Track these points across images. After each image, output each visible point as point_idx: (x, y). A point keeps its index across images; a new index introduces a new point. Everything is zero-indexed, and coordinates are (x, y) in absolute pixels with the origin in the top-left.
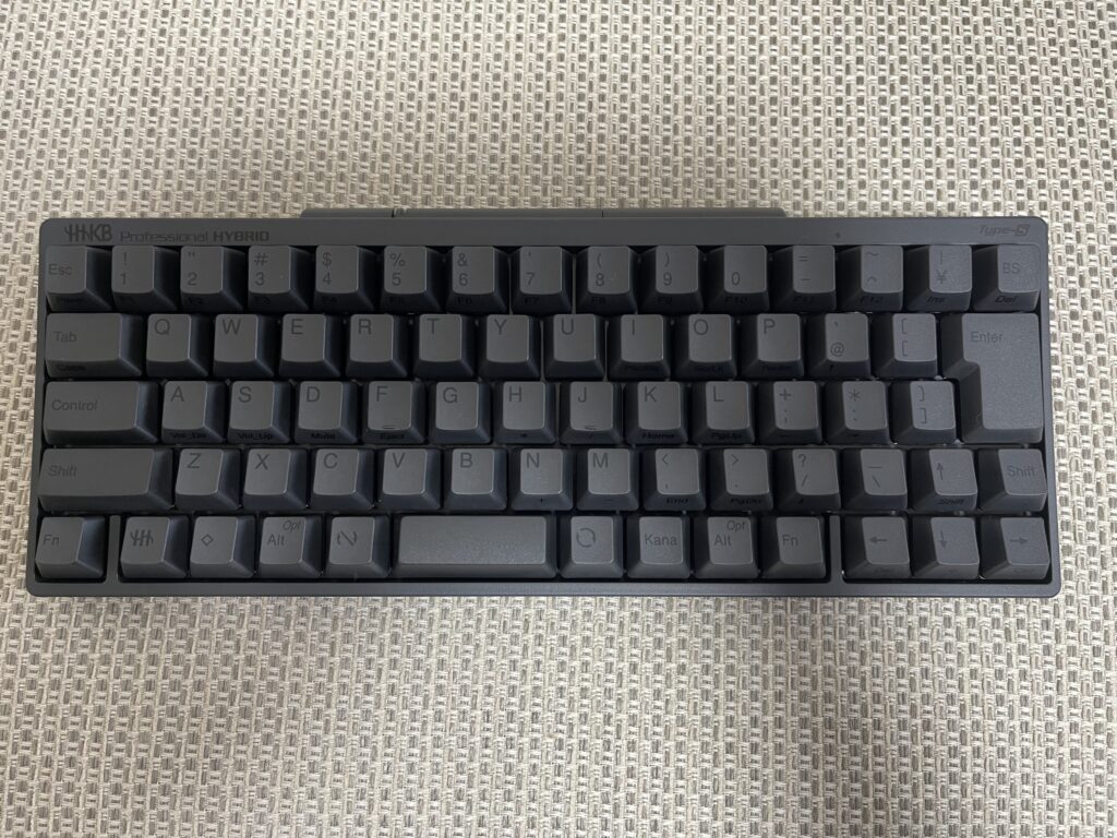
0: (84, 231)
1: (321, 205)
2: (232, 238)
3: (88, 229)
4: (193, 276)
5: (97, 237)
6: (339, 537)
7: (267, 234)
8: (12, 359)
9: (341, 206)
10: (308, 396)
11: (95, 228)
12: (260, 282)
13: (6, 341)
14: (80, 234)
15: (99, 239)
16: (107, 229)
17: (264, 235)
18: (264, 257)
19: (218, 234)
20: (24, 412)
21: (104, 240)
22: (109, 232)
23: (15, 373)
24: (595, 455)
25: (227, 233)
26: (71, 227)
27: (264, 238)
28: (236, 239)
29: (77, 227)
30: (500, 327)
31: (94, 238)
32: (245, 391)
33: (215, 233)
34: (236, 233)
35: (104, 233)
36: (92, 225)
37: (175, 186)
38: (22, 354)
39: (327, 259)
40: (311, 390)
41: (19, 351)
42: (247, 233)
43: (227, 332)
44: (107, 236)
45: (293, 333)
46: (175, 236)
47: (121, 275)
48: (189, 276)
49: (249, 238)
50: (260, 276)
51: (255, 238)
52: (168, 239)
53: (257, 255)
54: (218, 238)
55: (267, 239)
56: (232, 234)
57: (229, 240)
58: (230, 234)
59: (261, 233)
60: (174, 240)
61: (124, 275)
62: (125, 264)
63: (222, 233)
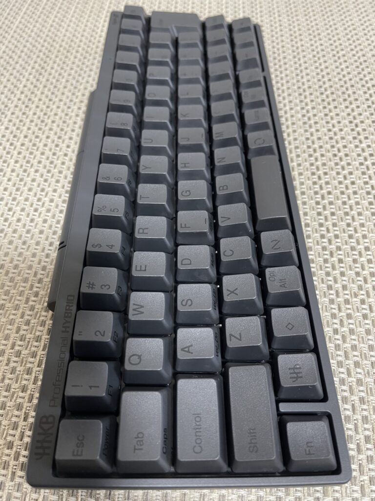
0: (43, 441)
2: (68, 319)
3: (42, 438)
4: (98, 333)
5: (50, 428)
6: (275, 249)
7: (69, 296)
10: (189, 264)
12: (108, 287)
14: (45, 444)
15: (53, 427)
16: (44, 420)
17: (69, 298)
18: (89, 284)
19: (64, 329)
21: (53, 422)
22: (47, 418)
24: (216, 137)
27: (72, 298)
28: (70, 317)
30: (147, 168)
32: (184, 303)
33: (63, 332)
34: (65, 317)
35: (47, 423)
36: (39, 434)
42: (66, 310)
43: (142, 313)
44: (51, 419)
45: (145, 270)
46: (60, 362)
47: (91, 389)
48: (97, 336)
49: (71, 308)
50: (103, 287)
51: (71, 305)
52: (62, 367)
53: (87, 288)
54: (67, 329)
55: (73, 296)
56: (65, 320)
57: (70, 322)
58: (65, 321)
59: (68, 300)
60: (64, 363)
61: (91, 387)
62: (82, 386)
63: (63, 327)
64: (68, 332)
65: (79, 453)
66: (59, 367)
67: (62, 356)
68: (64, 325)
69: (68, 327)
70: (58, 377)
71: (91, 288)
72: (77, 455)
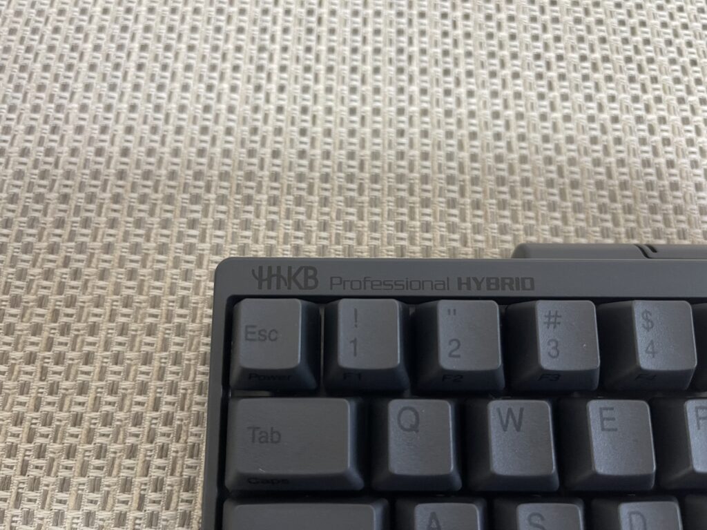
0: (279, 277)
1: (559, 240)
2: (484, 285)
3: (284, 273)
5: (298, 284)
7: (532, 280)
8: (137, 436)
9: (583, 241)
11: (294, 271)
13: (129, 411)
14: (274, 280)
15: (300, 288)
16: (311, 273)
17: (528, 281)
18: (556, 316)
19: (464, 280)
20: (152, 513)
21: (307, 287)
22: (314, 277)
23: (141, 456)
25: (475, 279)
26: (261, 268)
27: (528, 286)
28: (489, 288)
29: (270, 268)
31: (293, 284)
33: (459, 279)
34: (489, 279)
35: (307, 278)
36: (290, 268)
37: (334, 215)
38: (150, 429)
39: (647, 320)
40: (634, 517)
41: (146, 424)
42: (503, 279)
44: (311, 283)
45: (605, 429)
46: (405, 283)
47: (351, 342)
48: (450, 344)
49: (507, 287)
50: (553, 344)
51: (514, 286)
52: (395, 287)
53: (547, 314)
54: (464, 287)
55: (532, 288)
56: (482, 280)
57: (479, 288)
58: (480, 280)
59: (523, 279)
60: (403, 289)
61: (355, 341)
62: (356, 326)
63: (469, 279)
64: (460, 288)
65: (250, 336)
66: (395, 282)
67: (416, 285)
68: (472, 281)
69: (469, 288)
70: (378, 283)
71: (547, 320)
72: (247, 333)
